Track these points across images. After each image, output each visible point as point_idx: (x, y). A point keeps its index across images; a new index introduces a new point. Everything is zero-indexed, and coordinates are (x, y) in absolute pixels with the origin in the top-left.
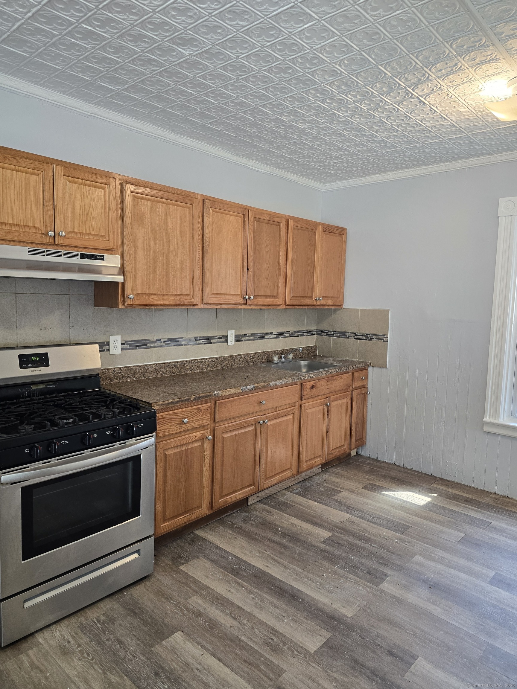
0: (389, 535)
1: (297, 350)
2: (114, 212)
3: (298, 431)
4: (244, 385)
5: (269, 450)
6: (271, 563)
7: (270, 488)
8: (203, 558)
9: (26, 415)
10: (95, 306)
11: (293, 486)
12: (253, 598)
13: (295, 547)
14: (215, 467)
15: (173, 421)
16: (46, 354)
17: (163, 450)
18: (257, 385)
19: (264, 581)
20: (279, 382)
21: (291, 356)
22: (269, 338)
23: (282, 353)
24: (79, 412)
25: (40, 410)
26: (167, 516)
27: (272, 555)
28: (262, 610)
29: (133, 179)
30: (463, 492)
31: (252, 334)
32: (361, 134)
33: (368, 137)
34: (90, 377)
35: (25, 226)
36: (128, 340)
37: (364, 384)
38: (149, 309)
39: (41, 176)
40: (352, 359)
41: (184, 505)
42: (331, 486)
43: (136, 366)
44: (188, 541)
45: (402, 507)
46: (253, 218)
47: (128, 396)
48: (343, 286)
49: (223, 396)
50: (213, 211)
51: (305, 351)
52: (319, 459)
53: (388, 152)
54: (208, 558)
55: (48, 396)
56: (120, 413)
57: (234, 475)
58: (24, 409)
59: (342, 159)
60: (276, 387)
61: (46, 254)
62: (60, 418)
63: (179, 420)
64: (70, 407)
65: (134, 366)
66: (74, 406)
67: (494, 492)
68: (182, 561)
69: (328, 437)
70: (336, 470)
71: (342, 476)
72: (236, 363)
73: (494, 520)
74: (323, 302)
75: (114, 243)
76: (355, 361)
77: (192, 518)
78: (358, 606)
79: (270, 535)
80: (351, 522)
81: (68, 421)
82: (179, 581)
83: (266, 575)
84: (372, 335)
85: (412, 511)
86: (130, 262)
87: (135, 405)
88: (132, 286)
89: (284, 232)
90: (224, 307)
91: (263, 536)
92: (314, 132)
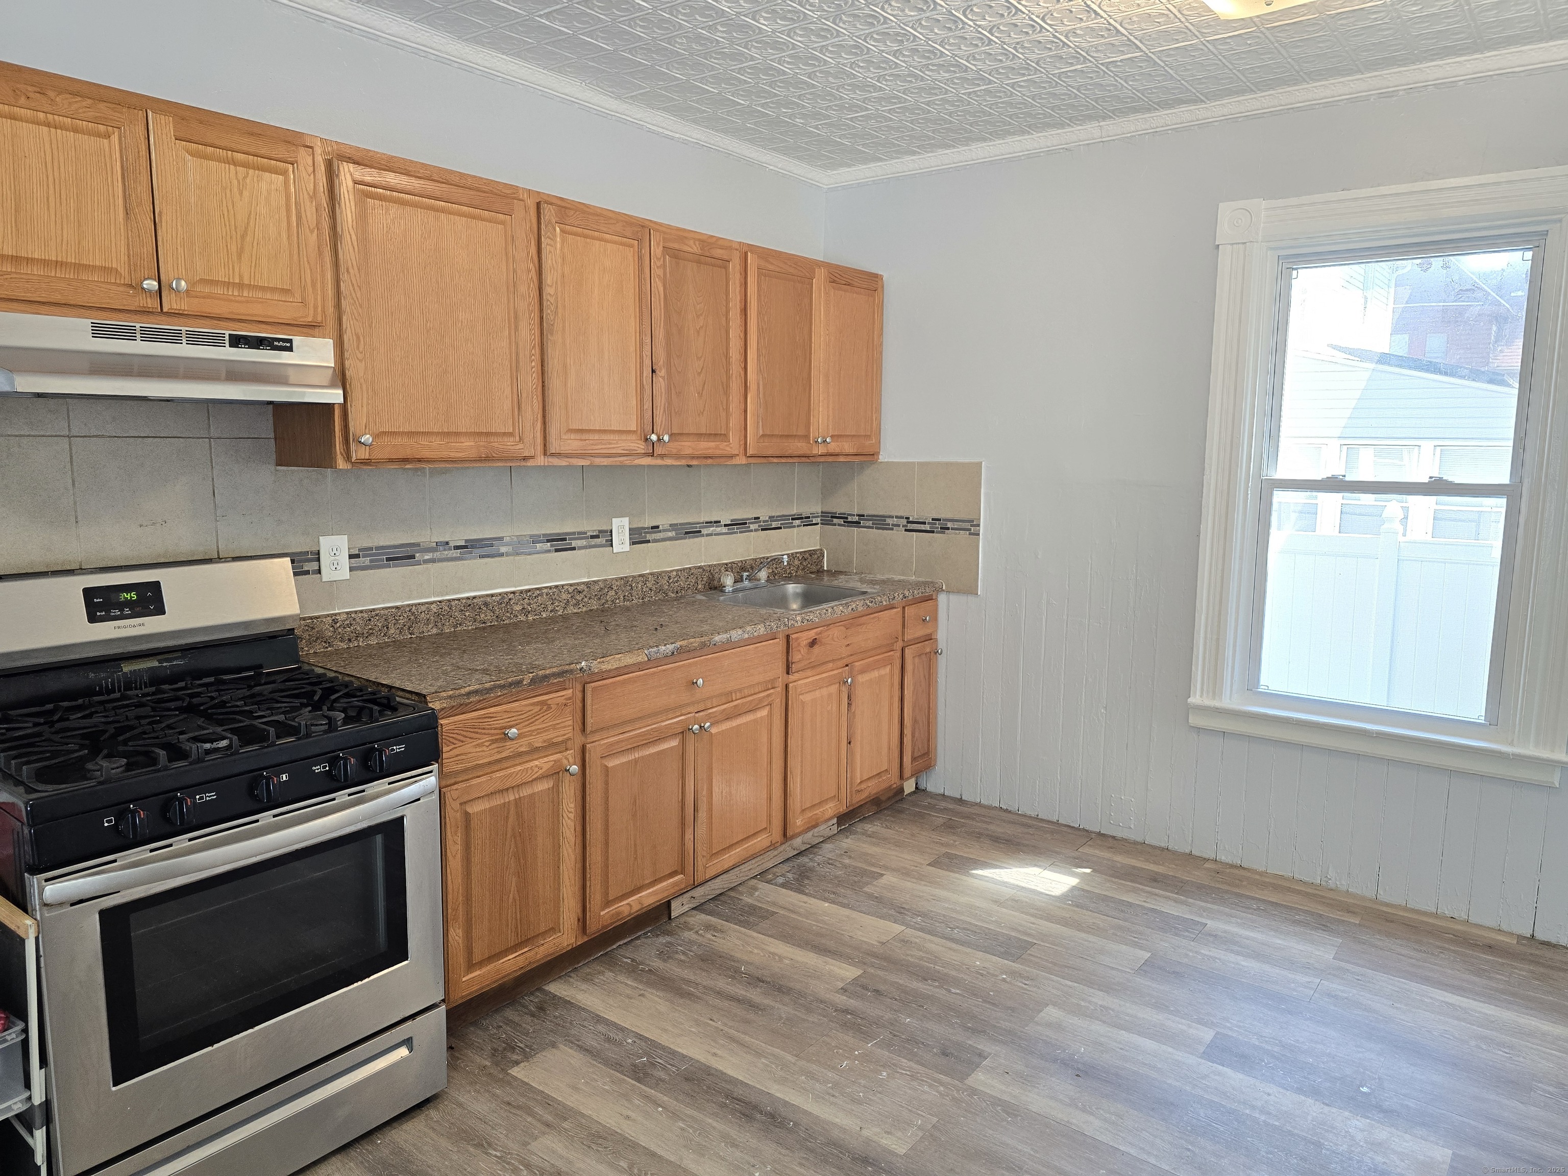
0: (987, 965)
1: (777, 560)
2: (312, 232)
3: (783, 743)
4: (651, 644)
5: (716, 789)
6: (723, 1046)
7: (722, 877)
8: (564, 1045)
9: (107, 735)
10: (278, 465)
11: (775, 870)
12: (682, 1129)
13: (777, 1005)
14: (588, 836)
15: (481, 734)
16: (156, 586)
17: (461, 804)
18: (684, 643)
19: (709, 1087)
20: (736, 635)
21: (763, 575)
22: (711, 535)
23: (743, 570)
24: (241, 721)
25: (143, 722)
26: (477, 958)
27: (726, 1029)
28: (703, 1155)
29: (358, 149)
30: (1147, 861)
31: (671, 525)
32: (907, 50)
33: (924, 57)
34: (272, 637)
35: (79, 267)
36: (366, 544)
37: (928, 631)
38: (416, 470)
39: (115, 138)
40: (902, 578)
41: (517, 928)
42: (860, 865)
43: (389, 608)
44: (530, 1011)
45: (1017, 901)
46: (661, 248)
47: (367, 680)
48: (879, 410)
49: (602, 672)
50: (562, 231)
51: (797, 562)
52: (831, 804)
53: (970, 93)
54: (578, 1046)
55: (166, 687)
56: (347, 720)
57: (636, 851)
58: (103, 720)
59: (867, 109)
60: (730, 645)
61: (138, 335)
62: (196, 739)
63: (496, 731)
64: (219, 711)
65: (383, 609)
66: (229, 710)
67: (1213, 856)
68: (515, 1057)
69: (850, 754)
70: (869, 827)
71: (885, 839)
72: (634, 593)
73: (1212, 919)
74: (833, 447)
75: (315, 308)
76: (908, 581)
77: (538, 957)
78: (920, 1128)
79: (722, 983)
80: (903, 941)
81: (215, 745)
82: (509, 1104)
83: (713, 1075)
84: (944, 520)
85: (1037, 909)
86: (360, 356)
87: (385, 701)
88: (368, 413)
89: (737, 282)
90: (598, 461)
91: (704, 987)
92: (798, 40)
